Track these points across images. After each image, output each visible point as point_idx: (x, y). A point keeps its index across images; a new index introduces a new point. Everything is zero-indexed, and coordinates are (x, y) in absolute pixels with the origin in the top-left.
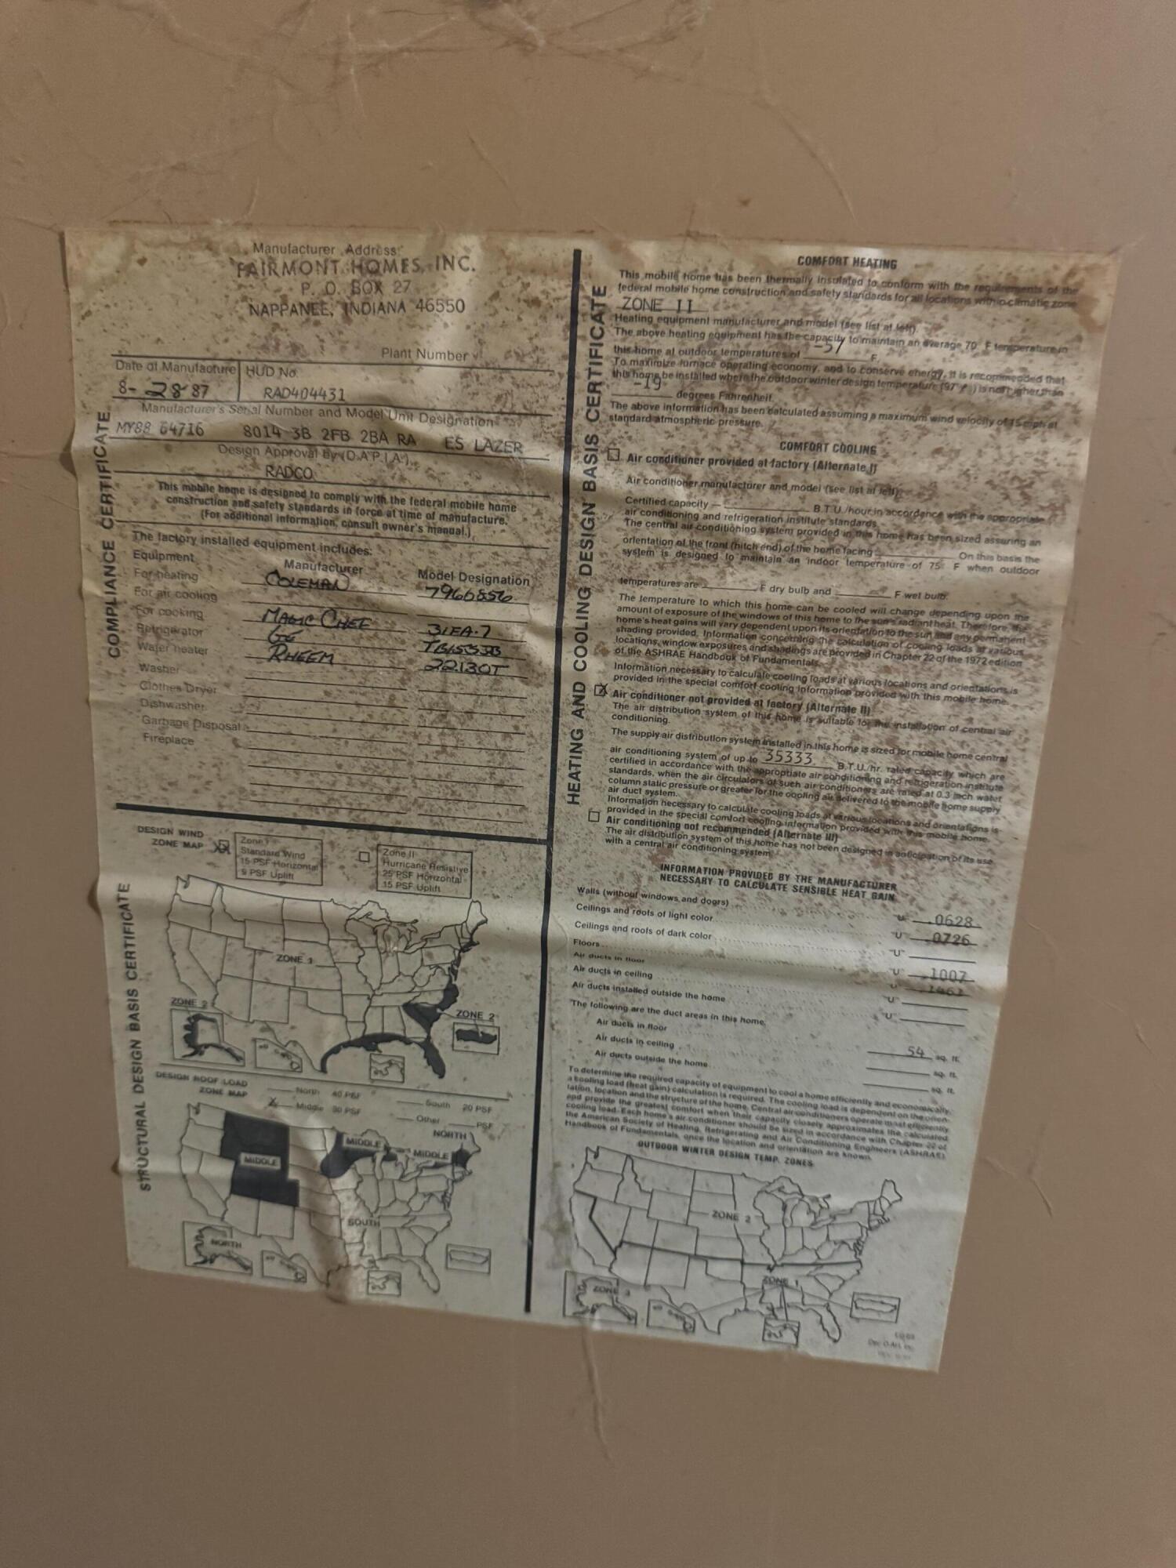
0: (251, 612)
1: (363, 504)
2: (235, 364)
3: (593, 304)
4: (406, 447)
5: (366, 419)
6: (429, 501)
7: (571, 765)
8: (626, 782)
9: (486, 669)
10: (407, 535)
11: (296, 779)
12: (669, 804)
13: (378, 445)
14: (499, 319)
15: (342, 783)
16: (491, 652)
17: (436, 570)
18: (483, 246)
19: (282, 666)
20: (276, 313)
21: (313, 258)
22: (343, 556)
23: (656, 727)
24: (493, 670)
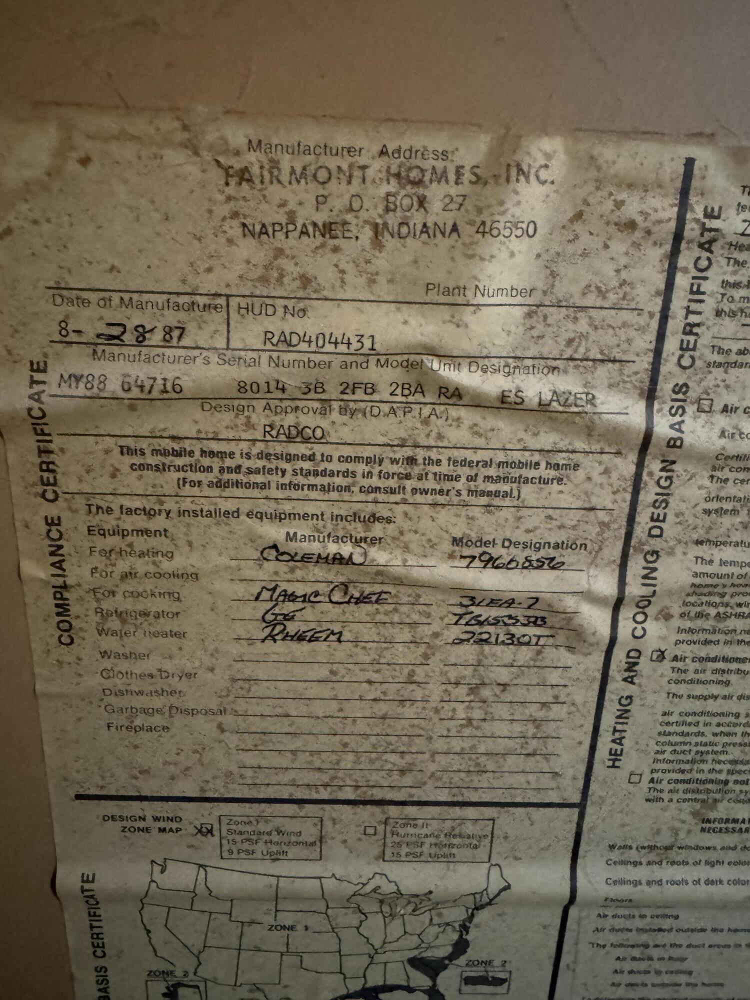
0: (240, 590)
1: (387, 467)
2: (222, 301)
3: (704, 229)
4: (447, 401)
5: (399, 369)
6: (471, 462)
7: (615, 730)
8: (676, 744)
9: (526, 639)
10: (441, 499)
11: (293, 761)
12: (719, 762)
13: (411, 399)
14: (579, 247)
15: (348, 761)
16: (535, 623)
17: (474, 536)
18: (567, 151)
19: (280, 647)
20: (280, 235)
21: (332, 163)
22: (359, 525)
23: (715, 690)
24: (534, 640)
